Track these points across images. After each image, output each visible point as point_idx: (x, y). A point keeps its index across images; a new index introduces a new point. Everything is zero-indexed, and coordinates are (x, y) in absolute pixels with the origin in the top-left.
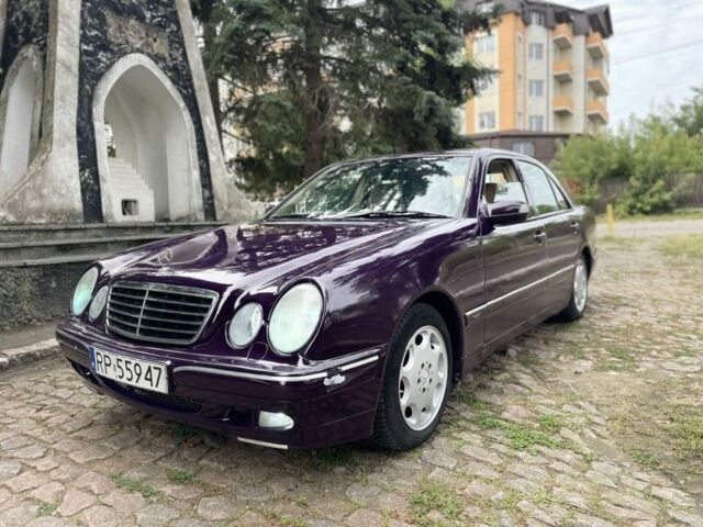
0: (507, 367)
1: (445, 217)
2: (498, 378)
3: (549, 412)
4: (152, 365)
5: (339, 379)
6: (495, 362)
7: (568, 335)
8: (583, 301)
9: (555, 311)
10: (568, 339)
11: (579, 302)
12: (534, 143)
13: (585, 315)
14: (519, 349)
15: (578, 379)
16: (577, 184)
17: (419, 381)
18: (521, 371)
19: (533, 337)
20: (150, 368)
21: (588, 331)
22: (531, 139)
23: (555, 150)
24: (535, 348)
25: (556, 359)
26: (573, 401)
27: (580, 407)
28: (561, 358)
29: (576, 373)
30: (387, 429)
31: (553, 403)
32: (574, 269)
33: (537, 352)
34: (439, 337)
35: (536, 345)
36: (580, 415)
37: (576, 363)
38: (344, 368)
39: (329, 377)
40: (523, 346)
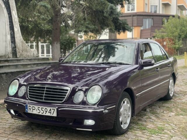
0: (147, 114)
1: (129, 64)
2: (144, 117)
3: (161, 126)
4: (52, 108)
5: (107, 111)
6: (142, 113)
7: (167, 105)
8: (172, 93)
9: (162, 96)
10: (167, 106)
11: (171, 93)
12: (153, 19)
13: (173, 98)
14: (150, 109)
15: (170, 118)
16: (173, 40)
17: (124, 114)
18: (152, 115)
19: (155, 105)
20: (51, 109)
21: (174, 103)
22: (151, 17)
23: (163, 23)
24: (156, 109)
25: (163, 112)
26: (168, 123)
27: (170, 125)
28: (165, 112)
29: (169, 116)
30: (116, 127)
31: (162, 124)
32: (169, 81)
33: (156, 110)
34: (129, 102)
35: (156, 108)
36: (170, 127)
37: (169, 113)
38: (108, 108)
39: (104, 110)
40: (152, 108)
